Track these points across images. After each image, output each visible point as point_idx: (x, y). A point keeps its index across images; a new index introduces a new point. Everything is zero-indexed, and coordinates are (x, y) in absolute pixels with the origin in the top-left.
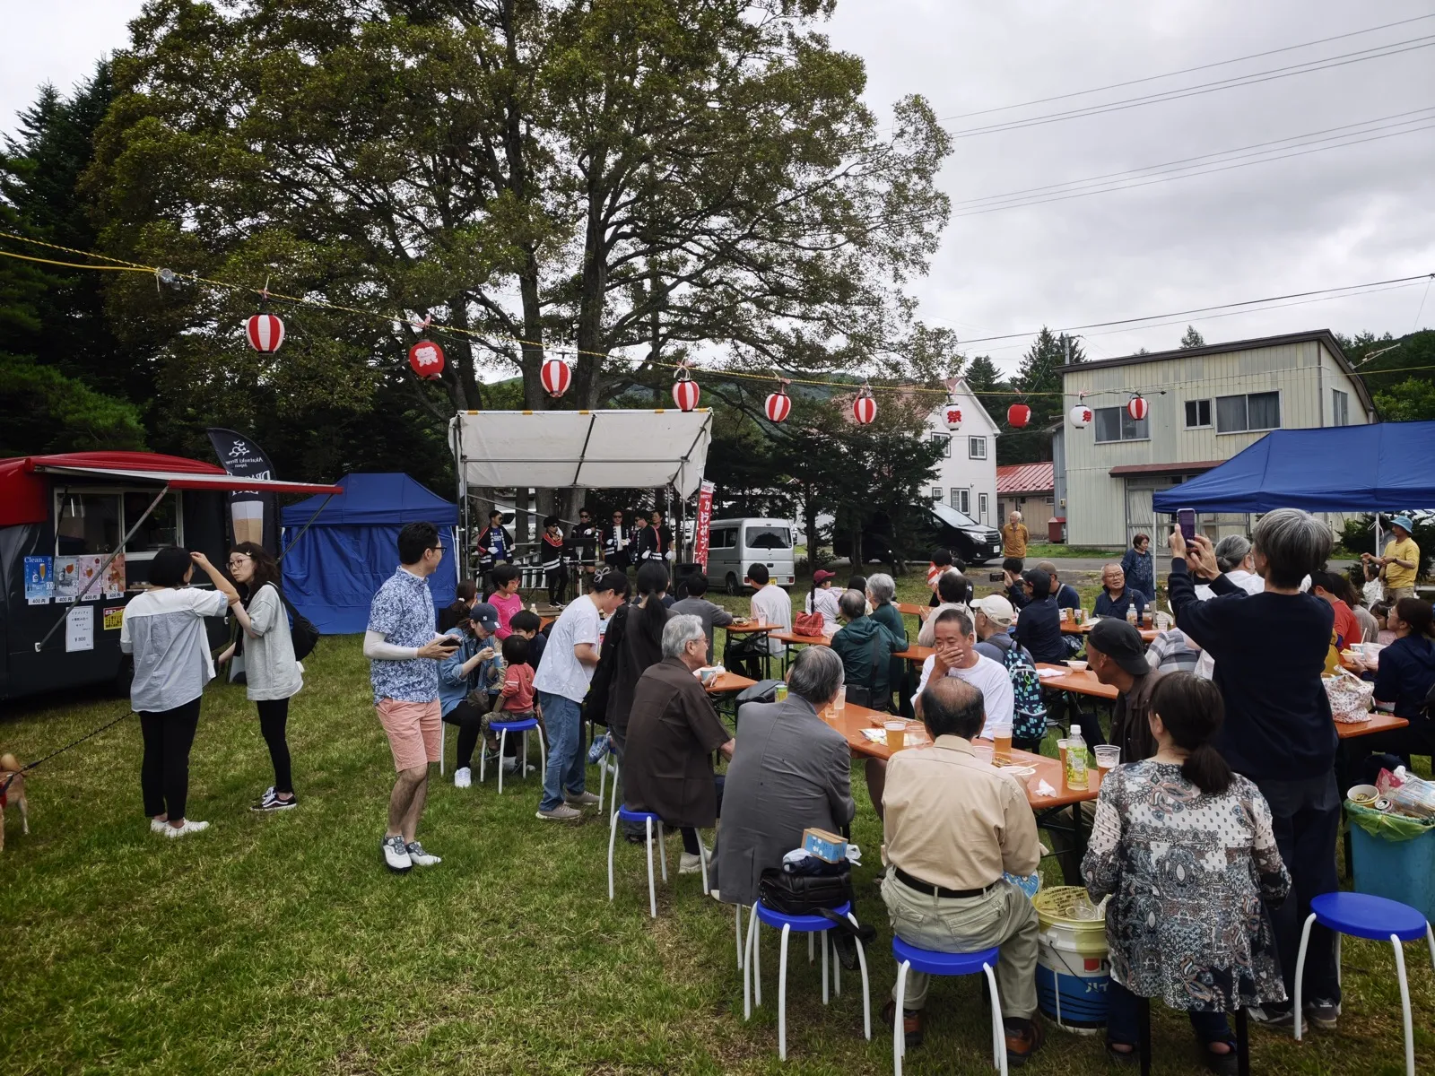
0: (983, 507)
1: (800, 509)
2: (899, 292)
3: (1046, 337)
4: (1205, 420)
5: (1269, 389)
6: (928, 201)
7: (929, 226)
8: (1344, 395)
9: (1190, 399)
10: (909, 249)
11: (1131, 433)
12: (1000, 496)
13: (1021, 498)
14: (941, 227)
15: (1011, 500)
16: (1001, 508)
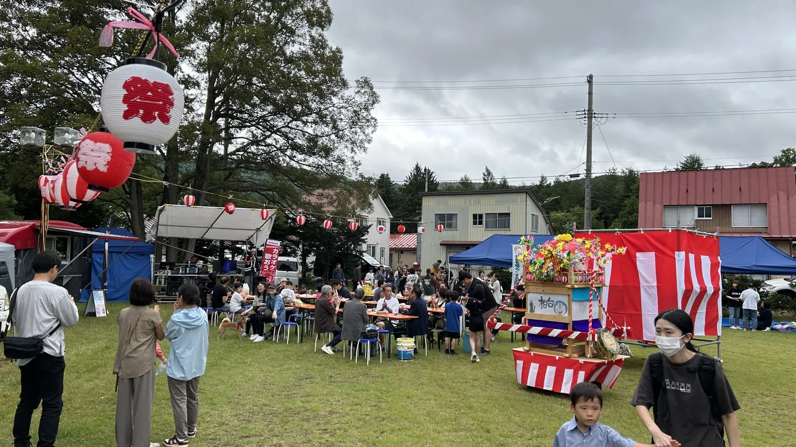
0: (382, 255)
1: (300, 253)
2: (353, 157)
3: (417, 168)
4: (481, 223)
5: (506, 212)
6: (368, 121)
7: (368, 131)
8: (537, 217)
9: (475, 213)
10: (359, 141)
11: (450, 226)
12: (391, 249)
13: (401, 251)
14: (373, 132)
15: (396, 252)
16: (391, 255)
